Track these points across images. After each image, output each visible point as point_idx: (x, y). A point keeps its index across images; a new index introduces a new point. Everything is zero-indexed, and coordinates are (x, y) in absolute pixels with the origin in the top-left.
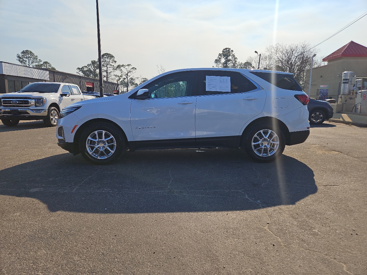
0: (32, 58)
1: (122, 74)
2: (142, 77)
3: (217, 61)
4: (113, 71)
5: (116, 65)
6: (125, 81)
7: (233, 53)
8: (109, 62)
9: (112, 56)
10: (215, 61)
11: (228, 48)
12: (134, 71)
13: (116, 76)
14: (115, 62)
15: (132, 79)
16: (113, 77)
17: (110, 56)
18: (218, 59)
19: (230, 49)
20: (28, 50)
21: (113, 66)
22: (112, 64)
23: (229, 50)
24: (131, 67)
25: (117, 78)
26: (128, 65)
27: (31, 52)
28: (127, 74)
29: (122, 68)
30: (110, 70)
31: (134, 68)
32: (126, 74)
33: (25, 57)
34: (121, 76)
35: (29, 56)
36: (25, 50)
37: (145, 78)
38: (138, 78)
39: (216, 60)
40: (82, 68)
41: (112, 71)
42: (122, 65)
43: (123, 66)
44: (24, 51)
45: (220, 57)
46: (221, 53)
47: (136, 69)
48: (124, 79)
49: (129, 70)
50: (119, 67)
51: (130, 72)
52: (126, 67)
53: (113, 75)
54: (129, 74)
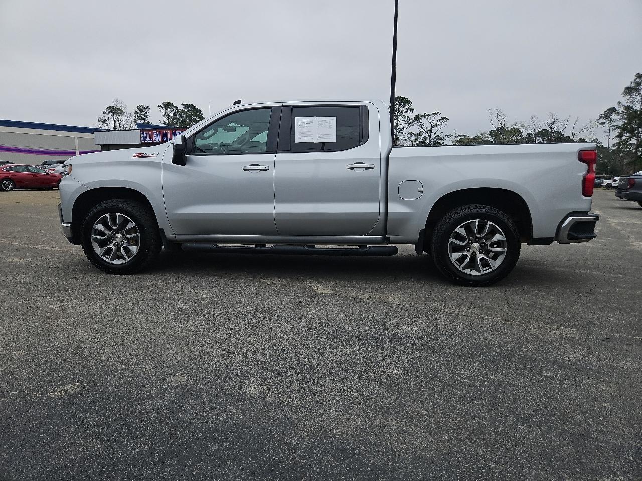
1: (422, 130)
2: (458, 134)
3: (629, 91)
5: (412, 116)
6: (425, 142)
8: (402, 111)
9: (408, 101)
10: (625, 92)
12: (443, 124)
13: (411, 134)
14: (412, 110)
15: (438, 138)
16: (406, 136)
17: (405, 101)
18: (633, 85)
21: (408, 117)
22: (407, 115)
24: (438, 117)
25: (413, 138)
26: (433, 114)
28: (430, 131)
29: (423, 120)
30: (402, 124)
31: (444, 118)
34: (419, 134)
37: (464, 135)
38: (449, 136)
39: (627, 88)
41: (405, 126)
42: (422, 114)
43: (425, 115)
45: (638, 80)
47: (448, 119)
48: (426, 138)
49: (435, 122)
50: (417, 118)
51: (436, 125)
52: (429, 118)
53: (406, 133)
54: (434, 130)
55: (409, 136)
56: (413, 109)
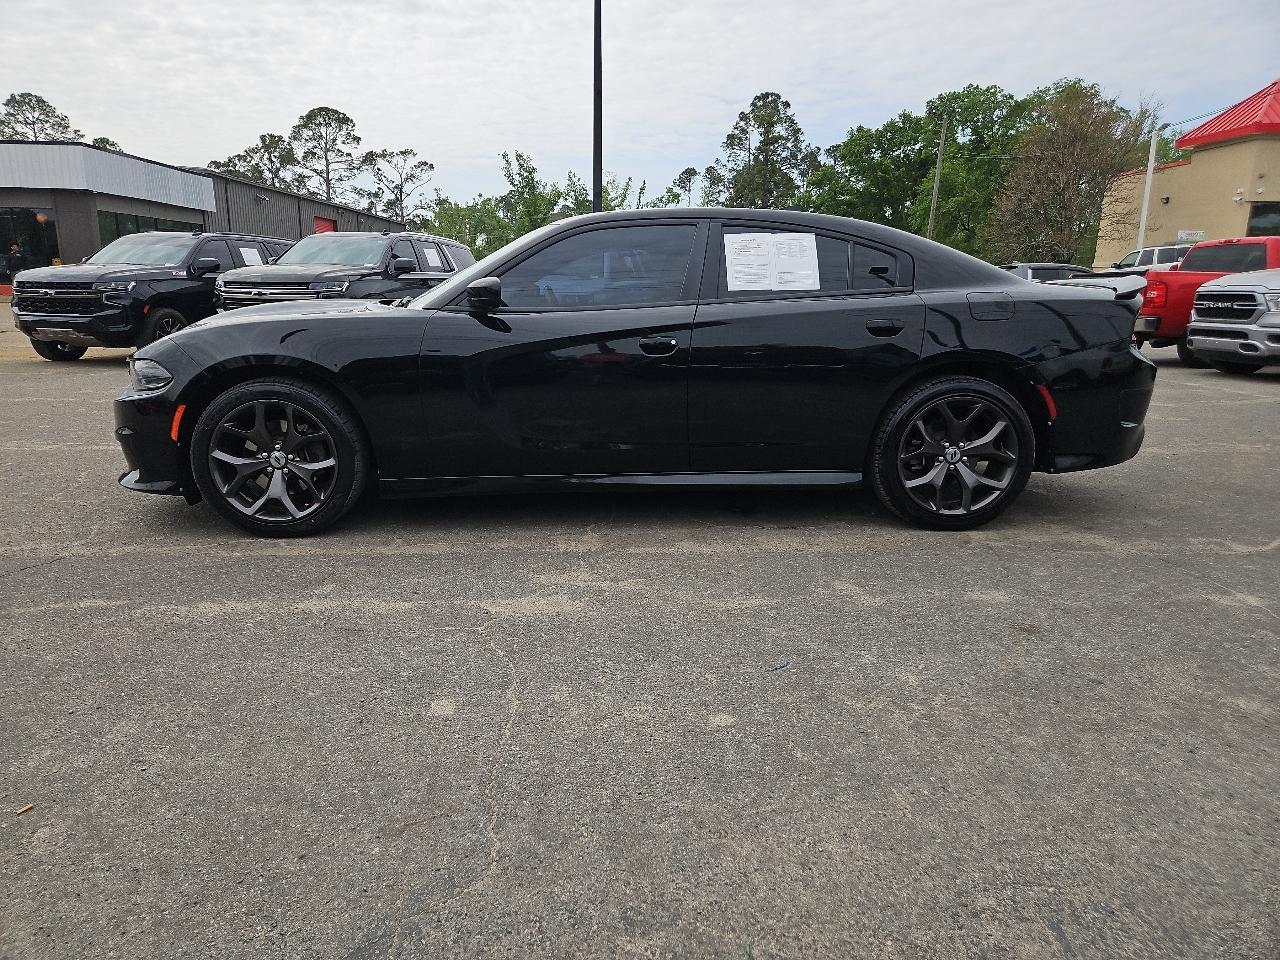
0: (47, 125)
1: (382, 185)
3: (733, 141)
4: (346, 174)
5: (359, 152)
7: (790, 112)
8: (334, 140)
9: (344, 120)
10: (726, 142)
11: (772, 94)
12: (425, 176)
13: (360, 192)
14: (357, 139)
17: (339, 119)
18: (736, 132)
19: (779, 97)
20: (30, 95)
21: (349, 155)
22: (345, 149)
23: (774, 101)
24: (412, 161)
26: (402, 153)
27: (40, 101)
28: (400, 188)
29: (381, 163)
30: (338, 169)
31: (426, 163)
32: (396, 187)
33: (21, 119)
34: (377, 195)
35: (36, 114)
36: (17, 92)
39: (728, 137)
40: (226, 165)
41: (344, 174)
42: (379, 151)
43: (383, 155)
44: (13, 97)
45: (742, 123)
46: (747, 110)
47: (432, 166)
49: (409, 171)
50: (370, 158)
51: (411, 178)
52: (394, 160)
53: (349, 189)
54: (407, 188)
55: (357, 197)
56: (360, 138)
